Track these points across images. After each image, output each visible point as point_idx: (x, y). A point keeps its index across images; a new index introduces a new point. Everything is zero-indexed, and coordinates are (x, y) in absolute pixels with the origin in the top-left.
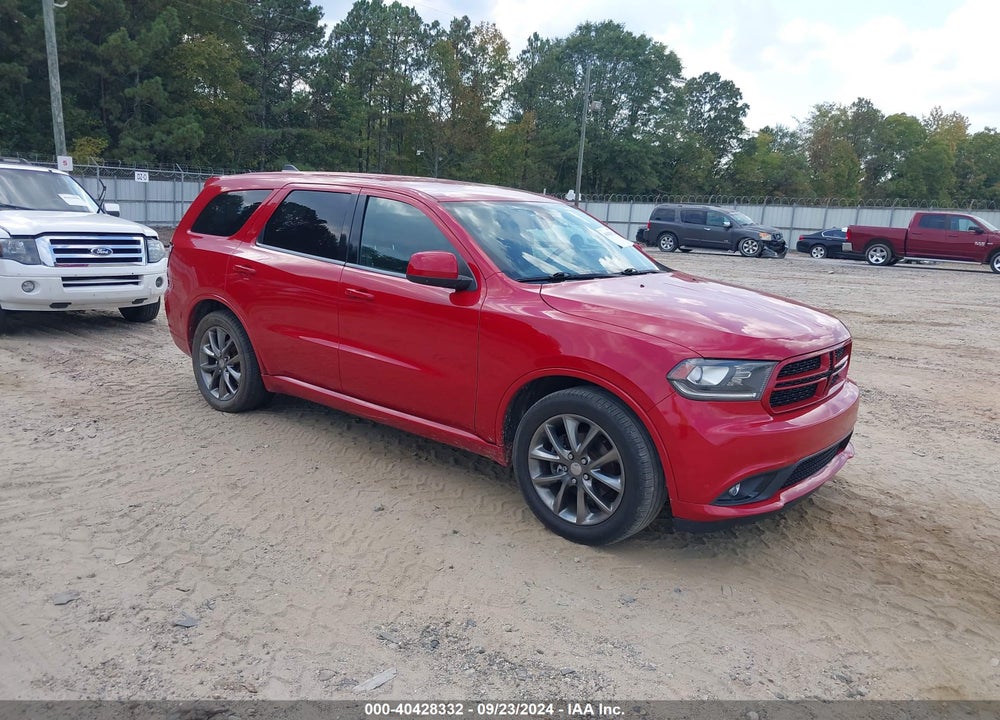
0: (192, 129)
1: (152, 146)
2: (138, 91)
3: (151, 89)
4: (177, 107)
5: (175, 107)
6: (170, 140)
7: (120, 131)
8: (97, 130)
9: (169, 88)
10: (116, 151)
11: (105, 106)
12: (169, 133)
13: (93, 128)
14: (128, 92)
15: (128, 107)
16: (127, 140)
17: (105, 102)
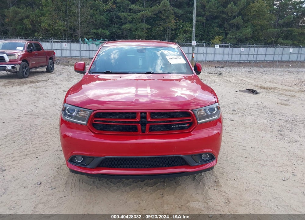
0: (248, 31)
1: (236, 37)
2: (235, 21)
3: (238, 20)
4: (246, 25)
5: (245, 25)
6: (242, 35)
7: (228, 33)
8: (222, 34)
9: (245, 19)
10: (226, 39)
11: (225, 27)
12: (241, 33)
13: (221, 33)
14: (232, 21)
15: (232, 26)
16: (229, 36)
17: (226, 25)
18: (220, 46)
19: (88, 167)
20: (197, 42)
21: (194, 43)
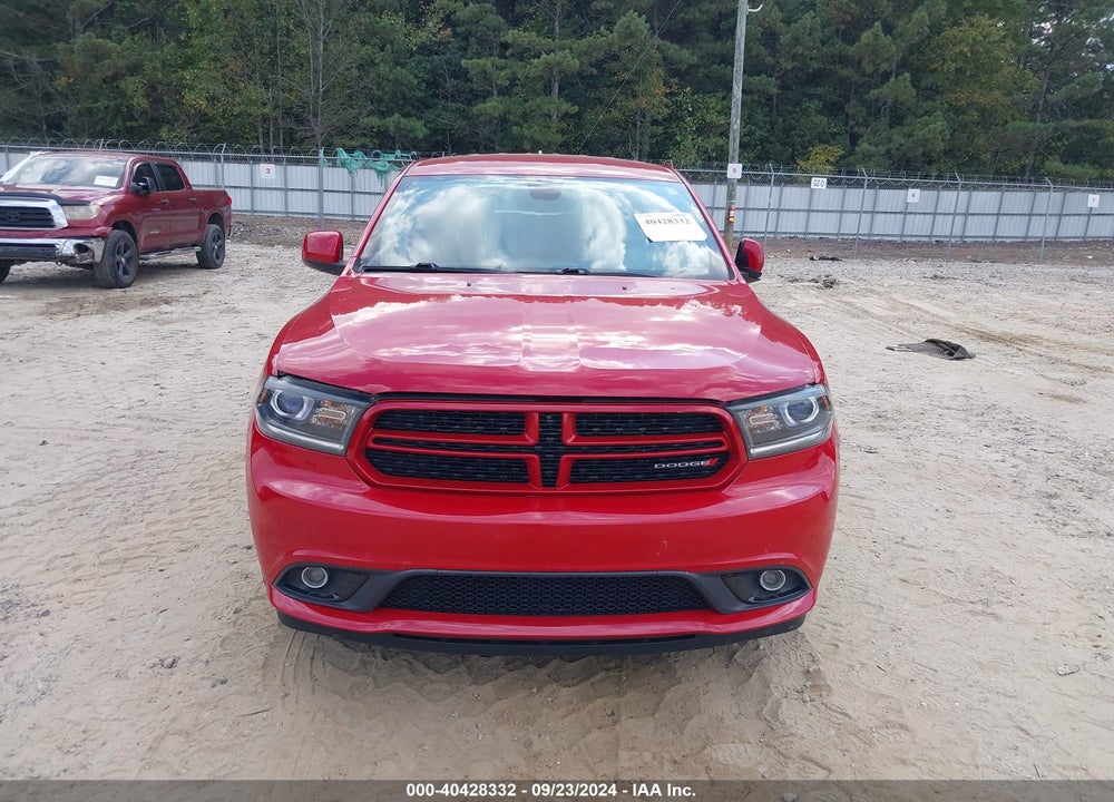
0: (935, 129)
1: (888, 151)
2: (886, 92)
3: (900, 88)
4: (927, 105)
5: (924, 105)
6: (910, 142)
7: (860, 136)
8: (837, 137)
9: (922, 85)
10: (851, 159)
11: (850, 111)
12: (910, 135)
13: (833, 135)
14: (874, 93)
15: (874, 110)
16: (863, 146)
17: (852, 107)
18: (828, 183)
19: (347, 605)
20: (744, 168)
21: (735, 170)
